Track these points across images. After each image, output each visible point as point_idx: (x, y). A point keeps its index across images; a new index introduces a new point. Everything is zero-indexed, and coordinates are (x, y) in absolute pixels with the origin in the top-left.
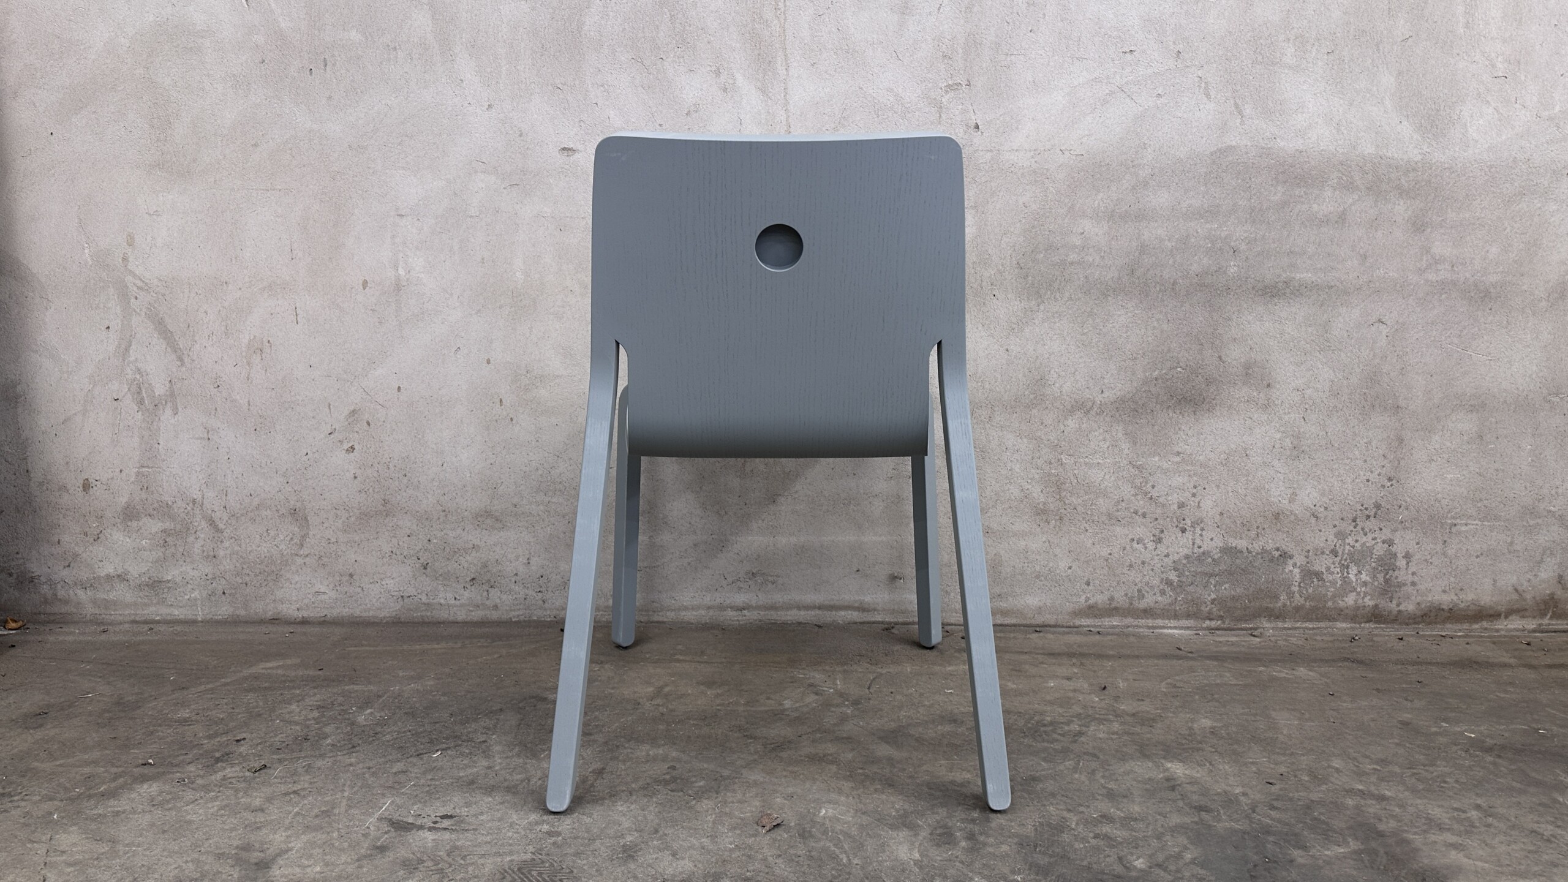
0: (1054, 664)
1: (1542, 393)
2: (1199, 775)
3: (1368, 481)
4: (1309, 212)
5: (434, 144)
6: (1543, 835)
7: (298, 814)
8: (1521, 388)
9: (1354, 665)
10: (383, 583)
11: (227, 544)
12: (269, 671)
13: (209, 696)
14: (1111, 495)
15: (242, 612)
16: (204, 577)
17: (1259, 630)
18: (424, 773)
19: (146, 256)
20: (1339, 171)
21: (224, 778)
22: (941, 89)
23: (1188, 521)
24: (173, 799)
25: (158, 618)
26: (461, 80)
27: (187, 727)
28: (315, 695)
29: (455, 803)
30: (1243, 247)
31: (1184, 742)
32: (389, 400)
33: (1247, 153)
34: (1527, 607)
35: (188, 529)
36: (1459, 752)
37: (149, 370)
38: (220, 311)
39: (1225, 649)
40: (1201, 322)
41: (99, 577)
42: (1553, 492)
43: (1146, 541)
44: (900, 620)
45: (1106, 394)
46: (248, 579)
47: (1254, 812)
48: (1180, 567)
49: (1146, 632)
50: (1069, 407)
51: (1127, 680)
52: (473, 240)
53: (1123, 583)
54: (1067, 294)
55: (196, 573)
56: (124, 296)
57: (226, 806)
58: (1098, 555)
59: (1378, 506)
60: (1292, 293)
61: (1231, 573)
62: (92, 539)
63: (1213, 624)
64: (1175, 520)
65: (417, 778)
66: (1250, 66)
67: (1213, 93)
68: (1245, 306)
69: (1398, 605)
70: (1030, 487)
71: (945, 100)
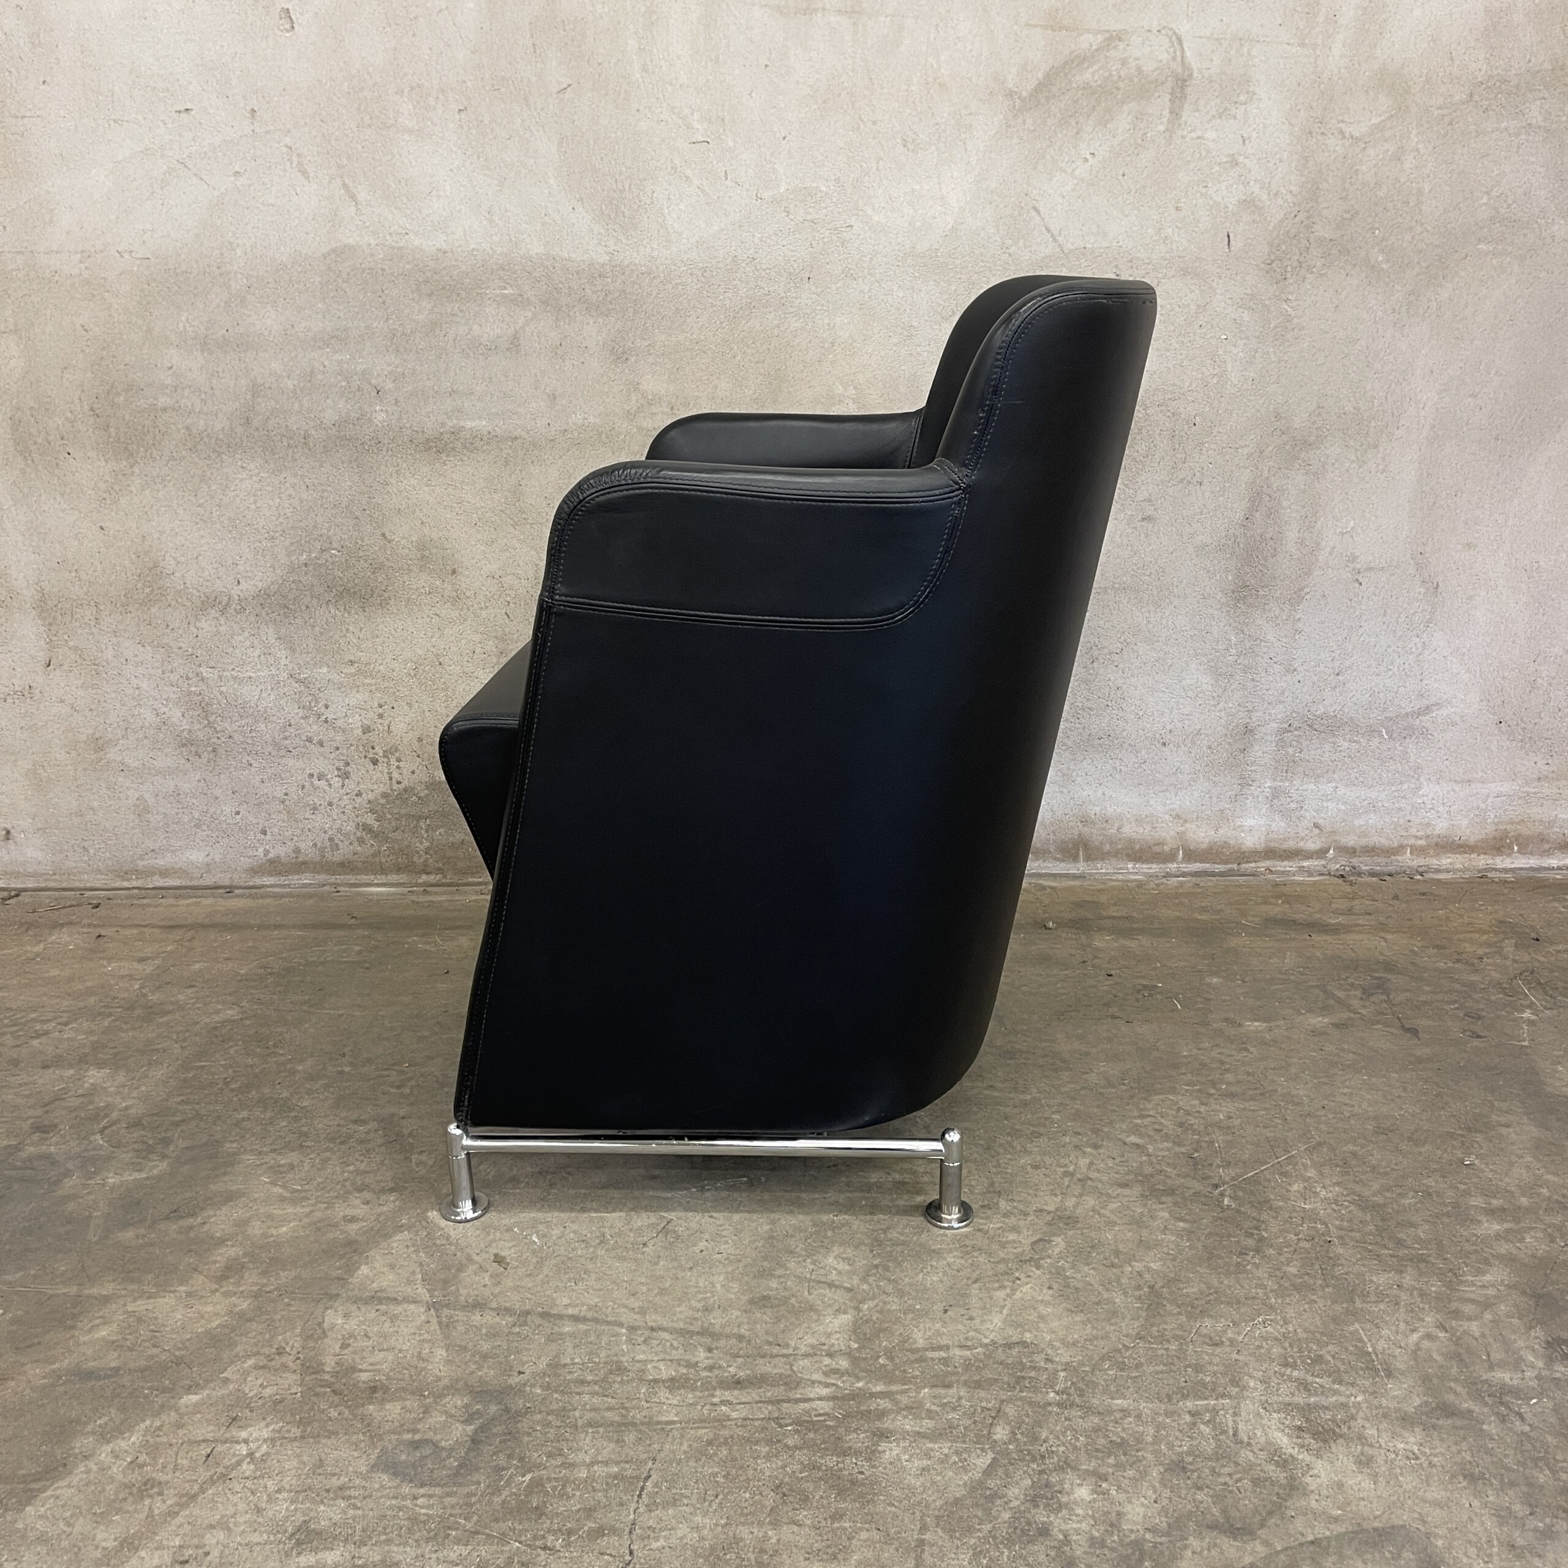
4: (469, 337)
14: (272, 719)
20: (500, 278)
23: (379, 750)
30: (389, 385)
33: (372, 255)
40: (351, 488)
43: (329, 776)
44: (27, 885)
45: (244, 586)
48: (379, 808)
49: (346, 891)
50: (199, 604)
53: (309, 830)
54: (167, 453)
58: (271, 796)
60: (464, 448)
61: (444, 815)
63: (432, 878)
64: (361, 748)
66: (355, 129)
67: (311, 171)
68: (404, 465)
70: (166, 710)
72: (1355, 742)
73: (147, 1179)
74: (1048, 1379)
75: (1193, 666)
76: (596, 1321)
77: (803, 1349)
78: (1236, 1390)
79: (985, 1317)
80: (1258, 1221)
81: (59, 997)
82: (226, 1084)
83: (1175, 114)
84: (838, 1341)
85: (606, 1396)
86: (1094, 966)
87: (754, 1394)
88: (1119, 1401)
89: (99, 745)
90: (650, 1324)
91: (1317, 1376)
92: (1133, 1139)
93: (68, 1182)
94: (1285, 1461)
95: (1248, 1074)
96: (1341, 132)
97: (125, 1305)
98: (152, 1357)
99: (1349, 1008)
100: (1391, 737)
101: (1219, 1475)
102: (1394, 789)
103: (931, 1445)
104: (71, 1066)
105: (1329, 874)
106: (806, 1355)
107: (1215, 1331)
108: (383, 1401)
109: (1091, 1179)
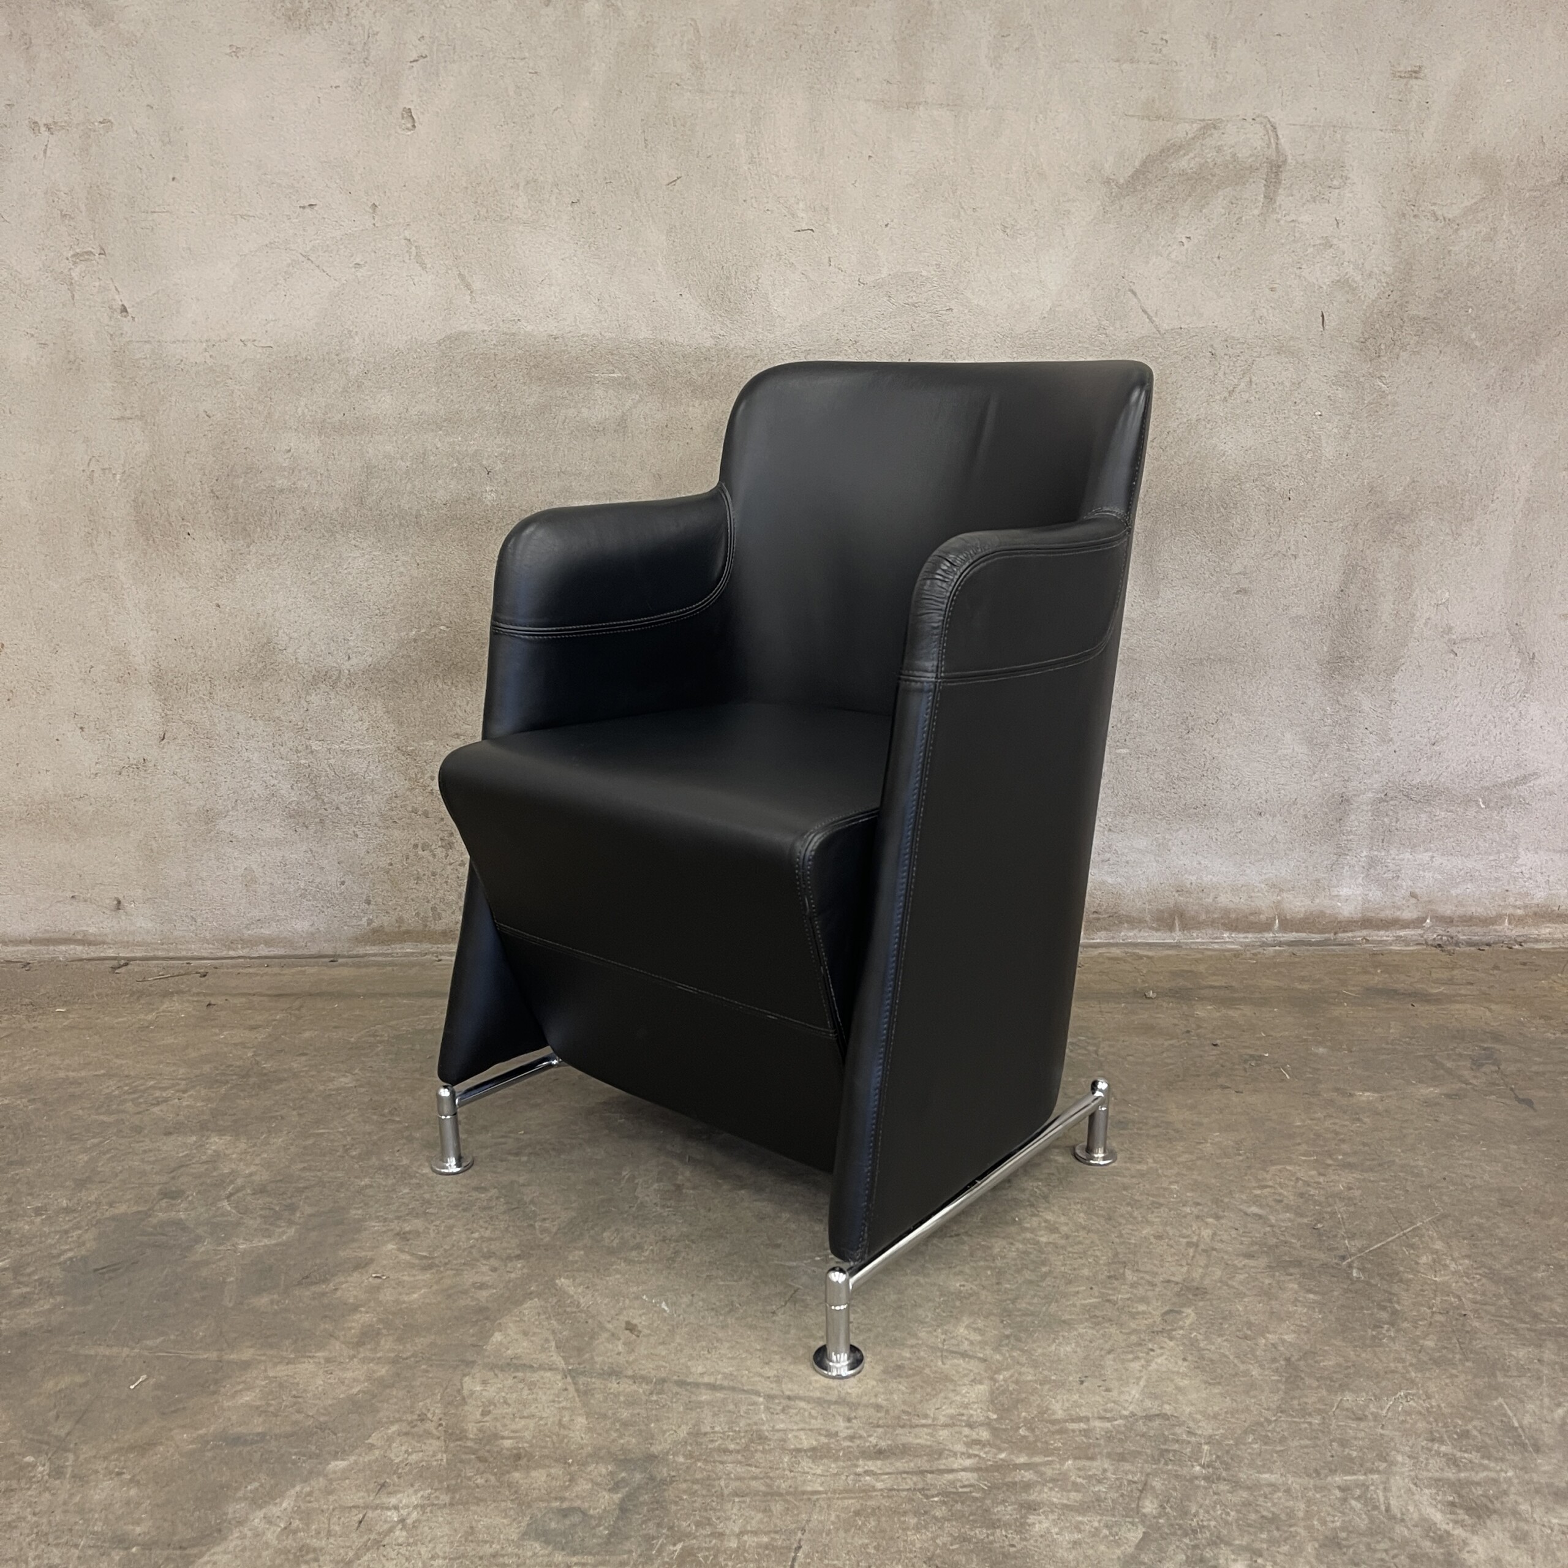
4: (578, 418)
14: (378, 790)
20: (609, 362)
22: (67, 259)
30: (499, 466)
33: (485, 341)
43: (433, 846)
44: (137, 954)
45: (354, 661)
50: (310, 678)
53: (412, 900)
54: (283, 532)
58: (375, 866)
66: (472, 222)
67: (428, 262)
70: (276, 782)
71: (75, 274)
72: (1451, 811)
73: (276, 1245)
74: (1192, 1452)
75: (1288, 736)
76: (733, 1389)
77: (942, 1420)
78: (1385, 1465)
79: (1123, 1389)
80: (1390, 1293)
81: (174, 1064)
82: (346, 1151)
83: (1270, 199)
84: (977, 1413)
85: (750, 1465)
86: (1198, 1035)
87: (900, 1465)
88: (1266, 1476)
89: (209, 817)
90: (788, 1393)
91: (1465, 1451)
92: (1254, 1209)
93: (200, 1249)
94: (1441, 1537)
95: (1364, 1144)
96: (1434, 214)
97: (266, 1370)
98: (296, 1423)
99: (1461, 1078)
100: (1488, 806)
101: (1375, 1551)
102: (1491, 858)
103: (1080, 1519)
104: (193, 1132)
105: (1427, 944)
106: (945, 1426)
107: (1357, 1405)
108: (528, 1468)
109: (1214, 1249)
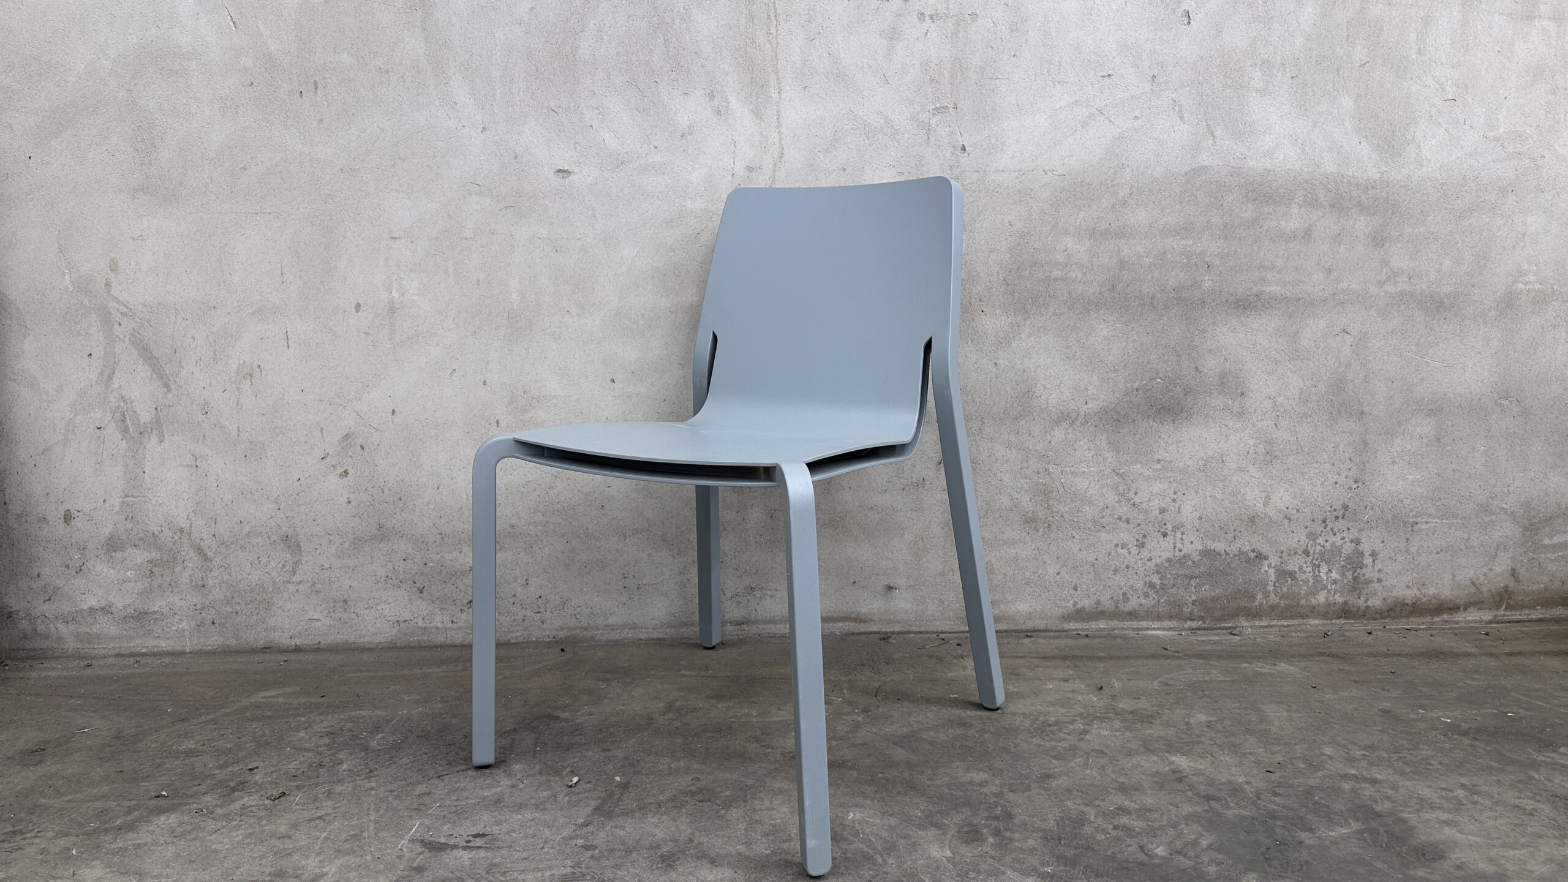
0: (1049, 667)
1: (1493, 397)
2: (1202, 767)
3: (1336, 483)
4: (1277, 229)
5: (428, 166)
6: (1525, 809)
7: (326, 839)
8: (1474, 393)
9: (1331, 659)
10: (379, 608)
11: (216, 573)
12: (270, 700)
13: (211, 726)
14: (1094, 502)
15: (232, 642)
16: (192, 607)
17: (1239, 629)
18: (449, 794)
19: (130, 281)
20: (1304, 189)
21: (244, 807)
22: (929, 111)
23: (1169, 526)
24: (194, 829)
25: (144, 650)
26: (455, 103)
27: (195, 759)
28: (322, 721)
29: (484, 821)
30: (1217, 262)
31: (1184, 736)
32: (384, 424)
33: (1219, 172)
34: (1483, 599)
35: (175, 559)
36: (1439, 736)
37: (133, 397)
38: (208, 336)
39: (1208, 647)
40: (1178, 334)
41: (81, 611)
42: (1505, 490)
43: (1130, 546)
44: (896, 630)
45: (1090, 405)
46: (238, 608)
47: (1259, 799)
48: (1163, 570)
49: (1133, 634)
50: (1055, 418)
51: (1121, 679)
52: (468, 262)
53: (1109, 587)
54: (1052, 309)
55: (184, 604)
56: (107, 321)
57: (251, 834)
58: (1085, 561)
59: (1346, 507)
60: (1263, 306)
61: (1210, 575)
62: (74, 572)
63: (1195, 624)
64: (1156, 525)
65: (442, 799)
66: (1220, 89)
67: (1186, 116)
68: (1219, 318)
69: (1366, 601)
70: (1019, 496)
71: (933, 122)
